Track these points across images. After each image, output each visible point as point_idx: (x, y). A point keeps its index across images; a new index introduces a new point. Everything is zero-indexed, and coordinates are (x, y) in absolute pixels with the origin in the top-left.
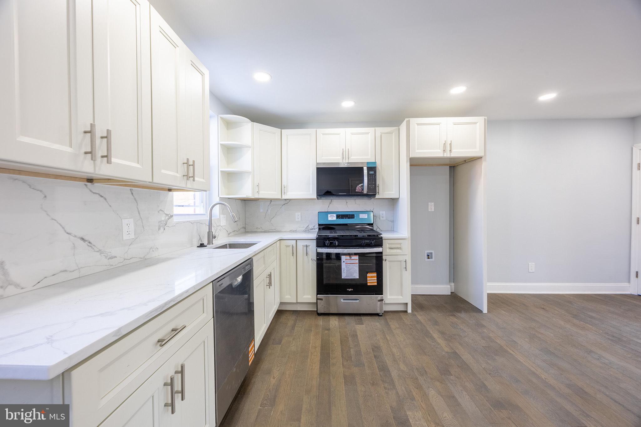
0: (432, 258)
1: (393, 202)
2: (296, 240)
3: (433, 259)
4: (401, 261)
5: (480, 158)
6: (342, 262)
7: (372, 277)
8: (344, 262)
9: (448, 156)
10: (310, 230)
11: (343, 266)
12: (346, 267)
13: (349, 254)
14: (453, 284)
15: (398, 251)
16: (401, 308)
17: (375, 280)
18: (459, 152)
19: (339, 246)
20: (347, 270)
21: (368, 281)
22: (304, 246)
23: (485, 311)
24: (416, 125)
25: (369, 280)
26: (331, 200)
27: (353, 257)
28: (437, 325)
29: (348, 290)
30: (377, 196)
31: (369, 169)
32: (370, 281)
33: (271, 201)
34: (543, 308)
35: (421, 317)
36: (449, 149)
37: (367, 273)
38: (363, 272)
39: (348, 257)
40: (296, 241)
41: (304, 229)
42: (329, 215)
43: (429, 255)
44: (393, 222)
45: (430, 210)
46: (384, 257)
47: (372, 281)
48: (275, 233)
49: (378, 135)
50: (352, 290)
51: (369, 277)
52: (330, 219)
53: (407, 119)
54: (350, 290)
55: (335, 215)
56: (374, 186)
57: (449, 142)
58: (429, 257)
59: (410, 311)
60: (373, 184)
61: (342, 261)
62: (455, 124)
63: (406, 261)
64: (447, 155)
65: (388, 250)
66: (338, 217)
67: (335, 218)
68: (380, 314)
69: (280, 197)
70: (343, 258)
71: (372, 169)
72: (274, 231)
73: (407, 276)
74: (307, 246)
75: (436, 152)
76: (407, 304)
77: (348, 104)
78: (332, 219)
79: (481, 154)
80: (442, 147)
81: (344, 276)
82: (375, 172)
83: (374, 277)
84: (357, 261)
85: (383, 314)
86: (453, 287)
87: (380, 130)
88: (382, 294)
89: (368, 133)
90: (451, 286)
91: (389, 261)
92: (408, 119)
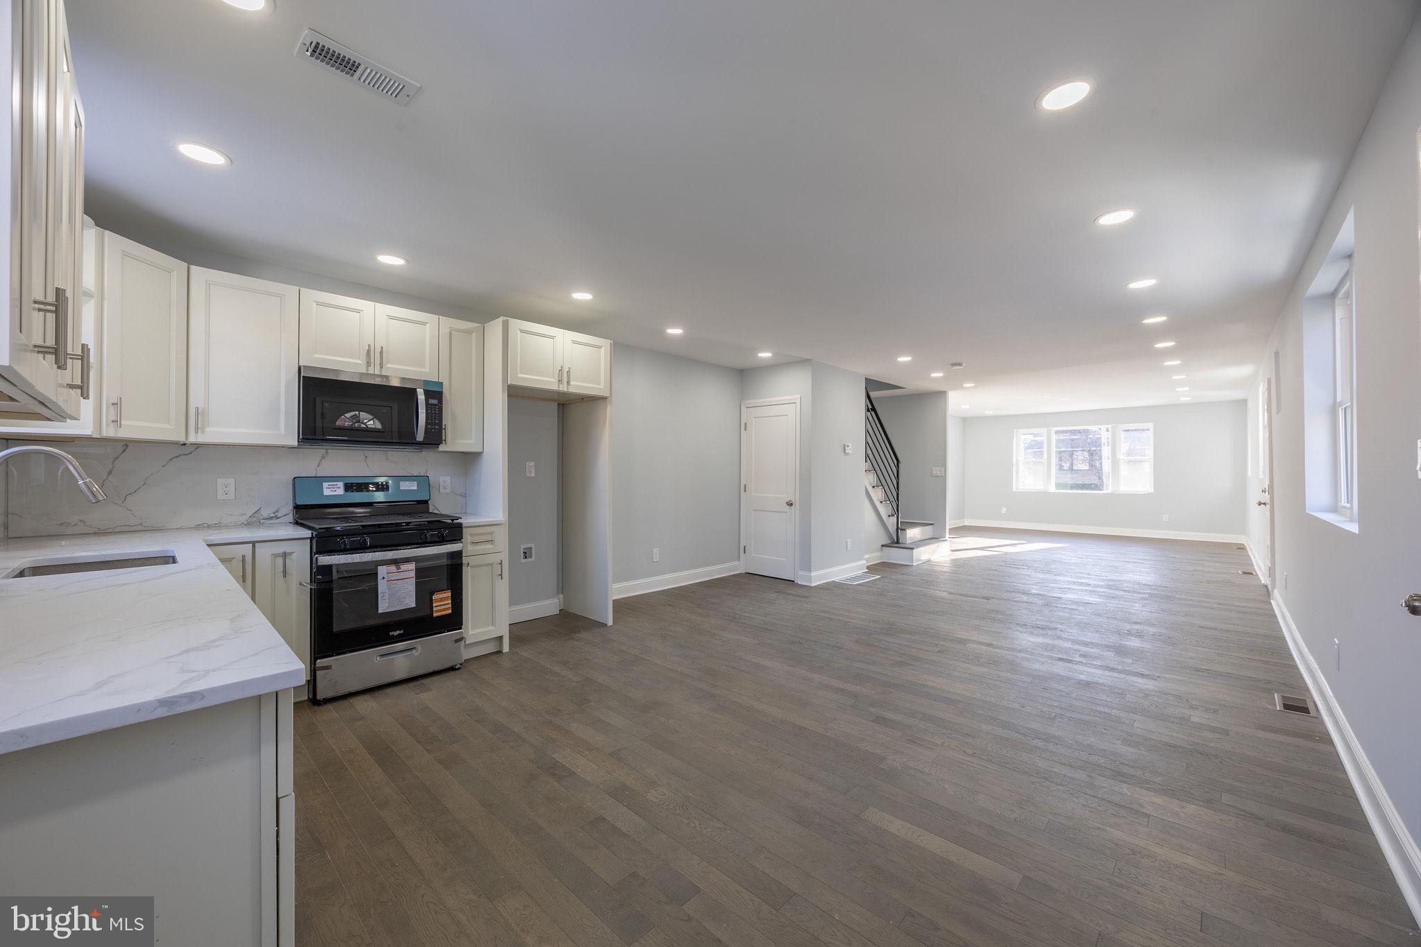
0: (531, 557)
1: (469, 460)
2: (254, 543)
3: (533, 559)
4: (491, 565)
5: (604, 399)
6: (379, 579)
7: (442, 600)
8: (384, 578)
9: (565, 390)
10: (262, 521)
11: (382, 586)
12: (389, 588)
13: (396, 562)
14: (561, 596)
15: (489, 546)
16: (491, 648)
17: (448, 604)
18: (578, 386)
19: (374, 547)
20: (390, 595)
21: (434, 609)
22: (275, 556)
23: (610, 623)
24: (519, 332)
25: (436, 607)
26: (327, 449)
27: (404, 567)
28: (553, 656)
29: (391, 634)
30: (442, 448)
31: (428, 394)
32: (439, 608)
33: (127, 446)
34: (670, 605)
35: (526, 653)
36: (565, 380)
37: (432, 594)
38: (424, 592)
39: (393, 568)
40: (254, 547)
41: (244, 519)
42: (325, 485)
43: (526, 553)
44: (464, 496)
45: (528, 475)
46: (465, 560)
47: (442, 607)
48: (140, 534)
49: (445, 330)
50: (402, 632)
51: (437, 601)
52: (327, 492)
53: (501, 319)
54: (396, 633)
55: (341, 484)
56: (437, 427)
57: (566, 370)
58: (527, 555)
59: (506, 649)
60: (437, 424)
61: (380, 577)
62: (574, 342)
63: (501, 564)
64: (563, 388)
65: (470, 547)
66: (349, 487)
67: (341, 491)
68: (457, 667)
69: (182, 439)
70: (382, 570)
71: (435, 395)
72: (140, 528)
73: (503, 588)
74: (285, 555)
75: (549, 382)
76: (501, 638)
77: (391, 260)
78: (335, 493)
79: (606, 394)
80: (557, 375)
81: (384, 607)
82: (440, 401)
83: (447, 600)
84: (413, 574)
85: (461, 664)
86: (562, 600)
87: (448, 323)
88: (461, 629)
89: (424, 324)
90: (559, 599)
91: (471, 567)
92: (506, 318)
